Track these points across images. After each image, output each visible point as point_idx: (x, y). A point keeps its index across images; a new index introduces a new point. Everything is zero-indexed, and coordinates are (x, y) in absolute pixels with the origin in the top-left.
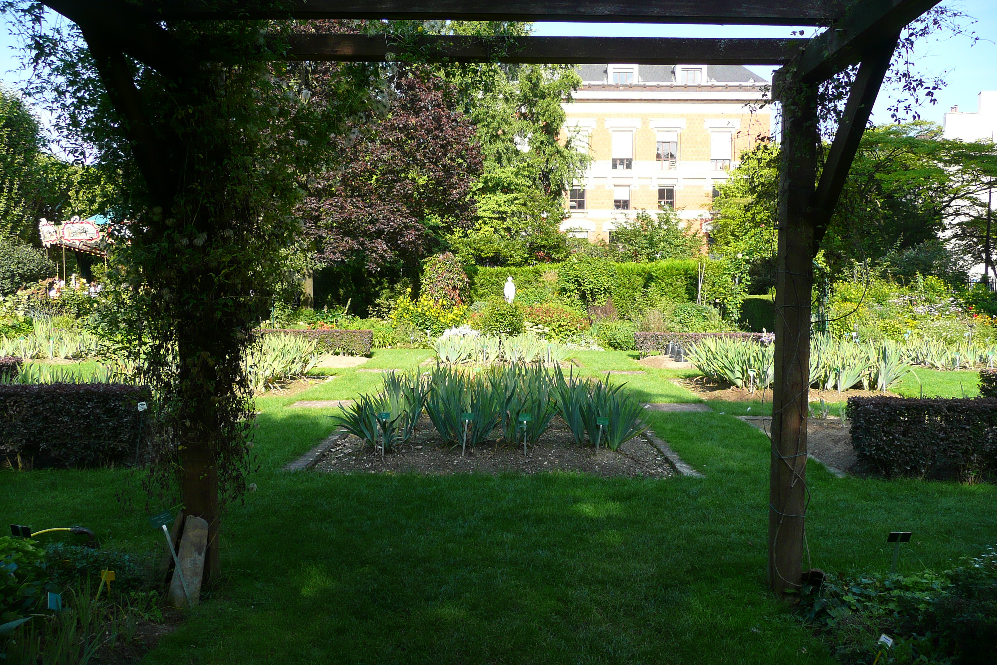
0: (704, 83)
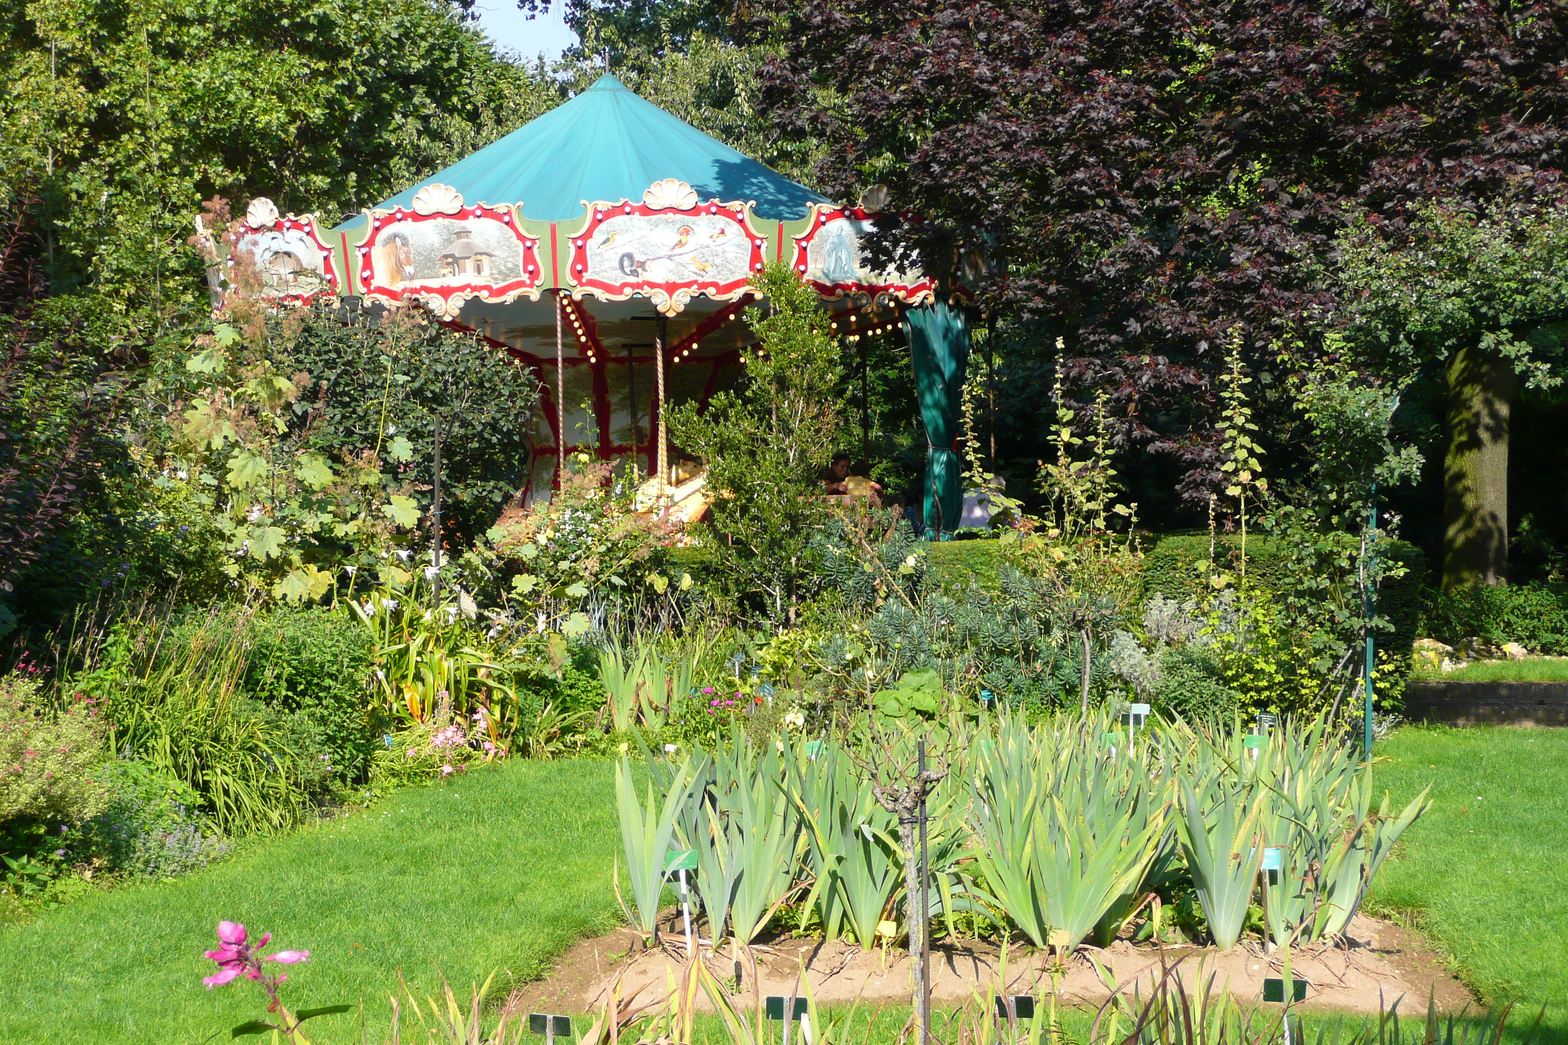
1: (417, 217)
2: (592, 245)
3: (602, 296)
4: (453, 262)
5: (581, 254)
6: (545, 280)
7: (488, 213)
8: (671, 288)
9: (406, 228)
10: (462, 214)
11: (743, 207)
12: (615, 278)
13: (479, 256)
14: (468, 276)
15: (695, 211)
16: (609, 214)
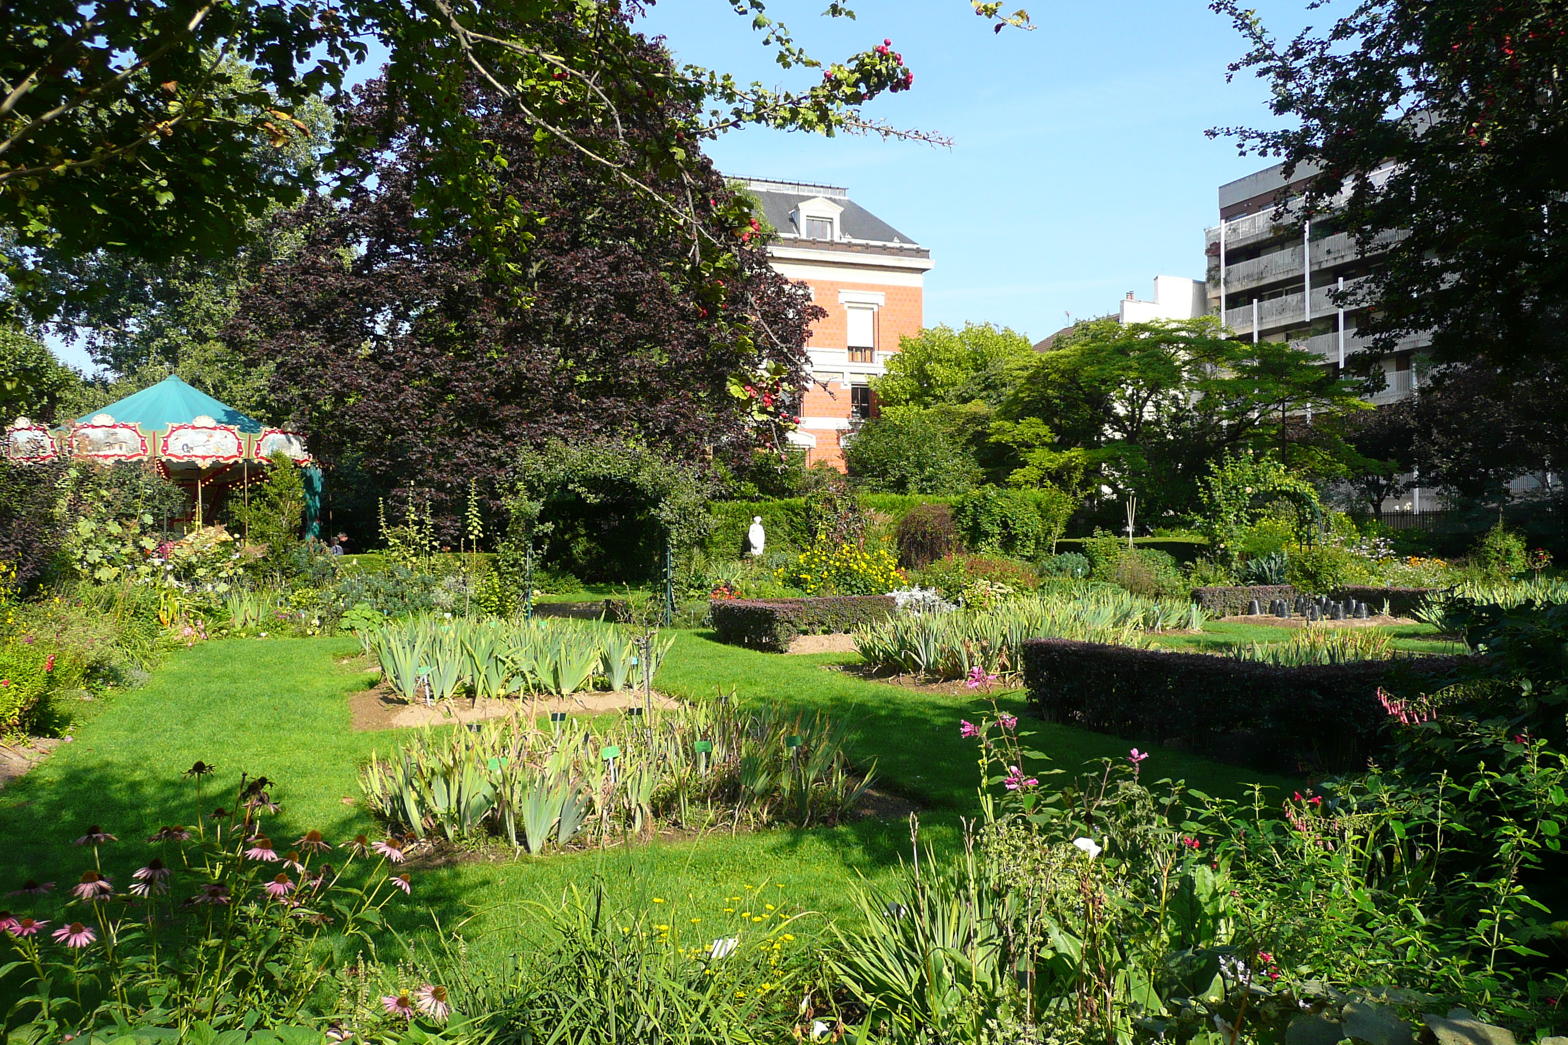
0: (836, 239)
1: (93, 427)
2: (171, 440)
3: (174, 460)
4: (110, 445)
5: (166, 444)
6: (149, 453)
7: (125, 426)
8: (204, 458)
9: (89, 431)
10: (114, 426)
11: (235, 428)
12: (180, 453)
13: (121, 443)
14: (116, 451)
15: (215, 428)
16: (178, 428)
